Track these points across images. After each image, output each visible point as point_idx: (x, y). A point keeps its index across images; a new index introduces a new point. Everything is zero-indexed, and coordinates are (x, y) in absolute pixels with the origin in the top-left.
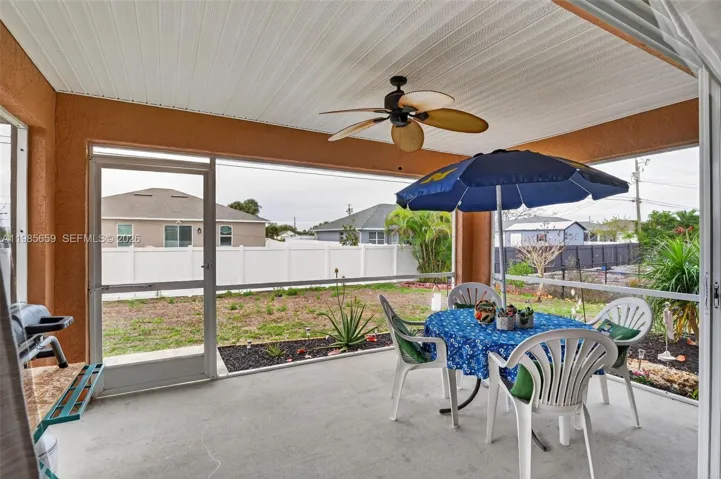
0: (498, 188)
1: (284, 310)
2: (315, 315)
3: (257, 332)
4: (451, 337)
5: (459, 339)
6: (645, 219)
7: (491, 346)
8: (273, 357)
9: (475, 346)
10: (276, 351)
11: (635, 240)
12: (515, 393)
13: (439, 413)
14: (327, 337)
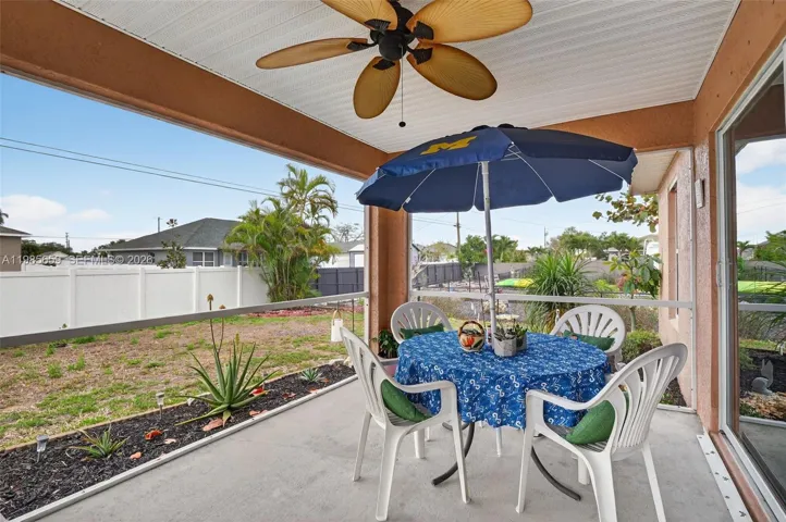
0: (484, 165)
1: (80, 368)
2: (141, 369)
3: (39, 412)
4: (469, 376)
5: (483, 378)
6: (463, 242)
7: (532, 381)
8: (100, 457)
9: (510, 384)
10: (104, 444)
11: (455, 260)
12: (579, 440)
13: (432, 487)
14: (190, 401)
